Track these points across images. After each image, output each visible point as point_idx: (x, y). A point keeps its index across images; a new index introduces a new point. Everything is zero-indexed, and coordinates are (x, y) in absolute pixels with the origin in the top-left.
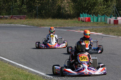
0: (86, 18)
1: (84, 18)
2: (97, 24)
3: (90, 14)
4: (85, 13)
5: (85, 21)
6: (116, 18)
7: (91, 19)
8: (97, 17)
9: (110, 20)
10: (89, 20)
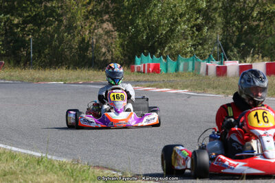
0: (149, 65)
1: (144, 65)
2: (177, 76)
3: (158, 57)
4: (146, 55)
5: (146, 71)
6: (221, 63)
7: (162, 68)
8: (175, 63)
9: (207, 66)
10: (156, 69)
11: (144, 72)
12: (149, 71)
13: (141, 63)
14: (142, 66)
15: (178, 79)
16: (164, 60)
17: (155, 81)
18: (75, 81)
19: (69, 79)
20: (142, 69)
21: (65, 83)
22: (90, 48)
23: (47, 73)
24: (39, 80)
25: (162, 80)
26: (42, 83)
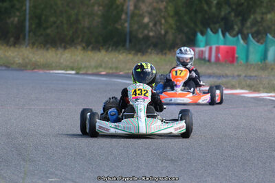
0: (218, 49)
1: (211, 49)
3: (234, 36)
4: (215, 32)
5: (213, 59)
7: (240, 54)
8: (261, 47)
10: (231, 56)
11: (209, 60)
12: (217, 59)
13: (207, 44)
14: (206, 50)
15: (264, 74)
16: (242, 42)
17: (226, 76)
18: (95, 71)
19: (85, 67)
20: (207, 55)
21: (77, 73)
22: (123, 17)
23: (50, 55)
24: (35, 66)
25: (236, 73)
26: (41, 72)
